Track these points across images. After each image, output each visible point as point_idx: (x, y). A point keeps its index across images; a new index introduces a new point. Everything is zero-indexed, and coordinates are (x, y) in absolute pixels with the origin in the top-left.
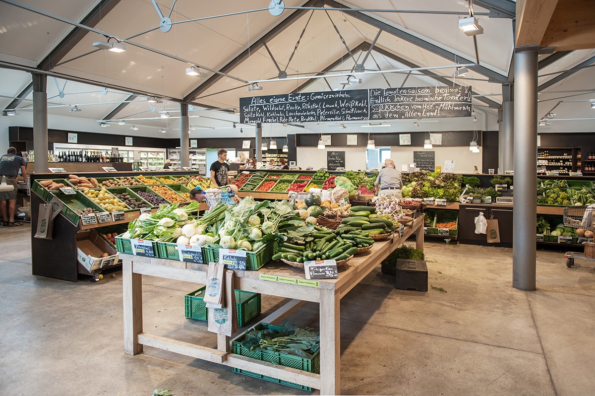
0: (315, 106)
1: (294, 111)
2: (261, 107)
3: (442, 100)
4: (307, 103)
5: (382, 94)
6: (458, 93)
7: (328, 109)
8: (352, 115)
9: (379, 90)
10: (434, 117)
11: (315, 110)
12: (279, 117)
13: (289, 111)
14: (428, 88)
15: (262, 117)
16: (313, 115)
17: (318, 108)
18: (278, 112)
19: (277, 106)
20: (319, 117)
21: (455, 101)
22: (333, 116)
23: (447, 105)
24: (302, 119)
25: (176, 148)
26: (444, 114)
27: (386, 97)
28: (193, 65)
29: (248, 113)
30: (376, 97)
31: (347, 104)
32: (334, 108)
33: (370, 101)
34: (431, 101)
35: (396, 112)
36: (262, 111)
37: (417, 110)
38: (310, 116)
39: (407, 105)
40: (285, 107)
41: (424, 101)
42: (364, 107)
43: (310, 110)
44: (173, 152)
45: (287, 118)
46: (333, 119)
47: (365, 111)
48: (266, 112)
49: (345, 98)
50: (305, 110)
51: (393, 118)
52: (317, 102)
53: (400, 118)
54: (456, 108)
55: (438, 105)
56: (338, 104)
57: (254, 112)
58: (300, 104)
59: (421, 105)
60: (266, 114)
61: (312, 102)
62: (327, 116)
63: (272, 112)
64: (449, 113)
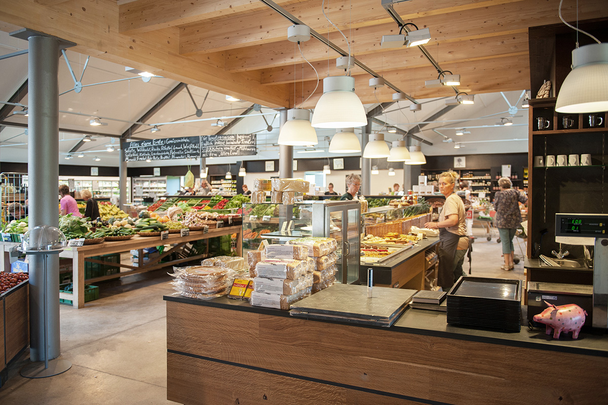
0: (169, 148)
1: (156, 152)
2: (136, 149)
3: (241, 144)
4: (164, 146)
5: (208, 139)
6: (249, 139)
7: (177, 150)
8: (191, 155)
9: (206, 136)
10: (236, 155)
11: (169, 151)
12: (147, 156)
13: (154, 152)
14: (233, 135)
15: (136, 157)
16: (167, 155)
17: (171, 149)
18: (146, 153)
19: (146, 148)
20: (171, 156)
21: (248, 144)
22: (179, 155)
23: (243, 147)
24: (161, 158)
25: (141, 176)
26: (241, 154)
27: (210, 142)
28: (96, 117)
29: (128, 154)
30: (204, 142)
31: (188, 147)
32: (181, 149)
33: (201, 144)
34: (235, 145)
35: (215, 153)
36: (137, 152)
37: (227, 151)
38: (166, 155)
39: (222, 147)
40: (151, 150)
41: (231, 144)
42: (198, 149)
43: (166, 151)
44: (137, 181)
45: (152, 157)
46: (180, 157)
47: (198, 151)
48: (139, 152)
49: (187, 142)
50: (163, 151)
51: (214, 156)
52: (170, 145)
53: (218, 156)
54: (248, 149)
55: (239, 147)
56: (183, 147)
57: (132, 153)
58: (160, 147)
59: (229, 147)
60: (139, 155)
61: (167, 145)
62: (177, 155)
63: (143, 152)
64: (244, 152)
